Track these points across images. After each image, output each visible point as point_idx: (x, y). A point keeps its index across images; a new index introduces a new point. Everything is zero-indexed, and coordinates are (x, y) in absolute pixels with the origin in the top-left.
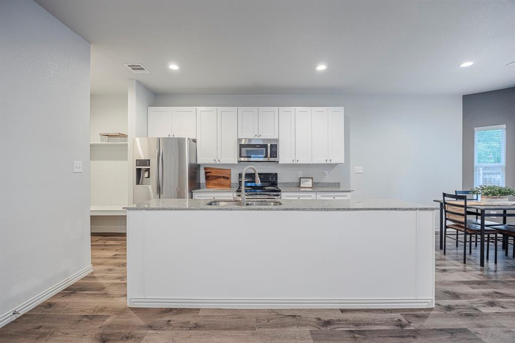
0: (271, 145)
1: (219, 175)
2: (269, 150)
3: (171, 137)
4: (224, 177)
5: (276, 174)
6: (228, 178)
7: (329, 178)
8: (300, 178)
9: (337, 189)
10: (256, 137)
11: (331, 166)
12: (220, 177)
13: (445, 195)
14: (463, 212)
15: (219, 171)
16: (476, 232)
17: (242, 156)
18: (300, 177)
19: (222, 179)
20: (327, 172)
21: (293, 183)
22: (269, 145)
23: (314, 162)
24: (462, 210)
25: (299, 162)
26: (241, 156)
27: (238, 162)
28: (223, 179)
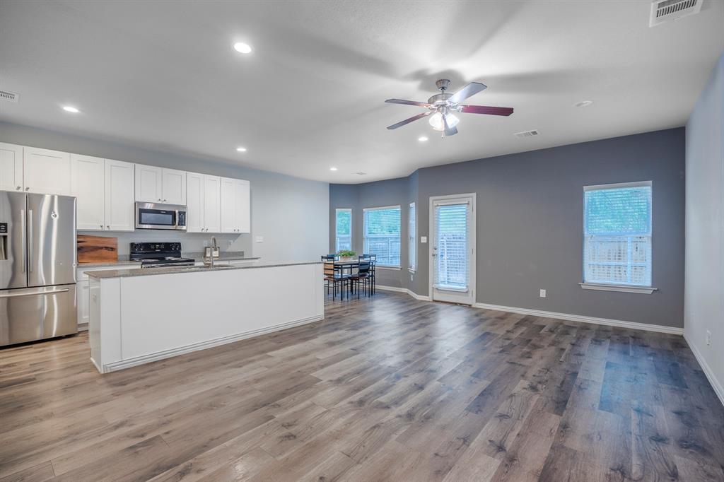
0: (179, 212)
1: (98, 245)
2: (177, 217)
3: (21, 190)
4: (106, 248)
5: (179, 244)
6: (112, 249)
7: (234, 247)
8: (206, 248)
9: (241, 258)
10: (160, 202)
11: (235, 236)
12: (101, 248)
13: (322, 257)
14: (332, 268)
15: (99, 240)
16: (338, 280)
17: (143, 222)
18: (205, 246)
19: (104, 251)
20: (232, 241)
21: (197, 253)
22: (177, 211)
23: (223, 232)
24: (332, 267)
25: (208, 231)
26: (140, 223)
27: (135, 229)
28: (106, 251)
